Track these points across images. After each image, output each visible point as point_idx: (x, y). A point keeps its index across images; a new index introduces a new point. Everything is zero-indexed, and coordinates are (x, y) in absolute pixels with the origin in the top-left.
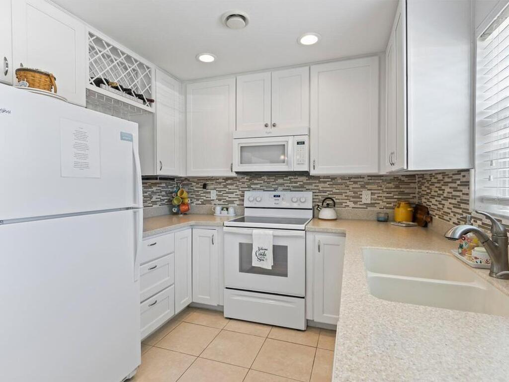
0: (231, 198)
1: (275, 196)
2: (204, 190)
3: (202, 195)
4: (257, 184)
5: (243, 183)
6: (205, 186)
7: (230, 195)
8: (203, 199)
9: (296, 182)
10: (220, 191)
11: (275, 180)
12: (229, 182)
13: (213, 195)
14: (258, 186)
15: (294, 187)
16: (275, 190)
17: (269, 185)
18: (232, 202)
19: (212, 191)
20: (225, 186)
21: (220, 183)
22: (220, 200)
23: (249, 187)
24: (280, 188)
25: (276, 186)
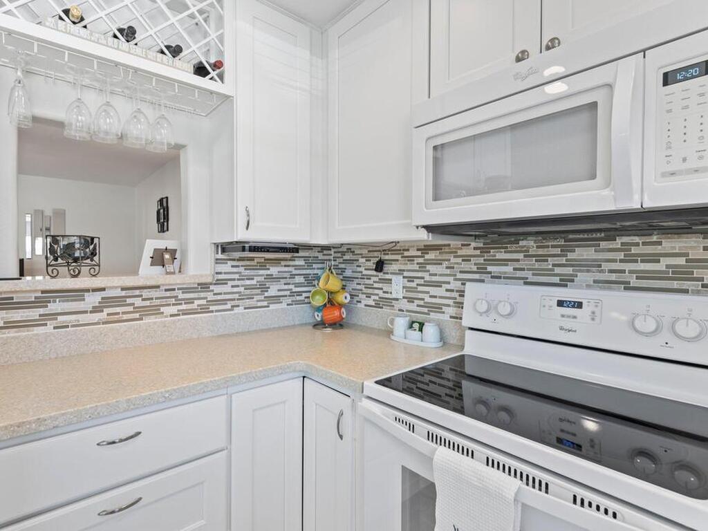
0: (435, 297)
1: (561, 303)
2: (380, 274)
3: (376, 285)
4: (505, 262)
5: (466, 259)
6: (380, 266)
7: (433, 291)
8: (377, 295)
9: (655, 259)
10: (411, 279)
11: (565, 250)
12: (431, 255)
13: (397, 287)
14: (509, 269)
15: (641, 275)
16: (564, 282)
17: (544, 265)
18: (438, 308)
19: (394, 278)
20: (422, 267)
21: (411, 259)
22: (411, 300)
23: (482, 270)
24: (582, 277)
25: (569, 270)
